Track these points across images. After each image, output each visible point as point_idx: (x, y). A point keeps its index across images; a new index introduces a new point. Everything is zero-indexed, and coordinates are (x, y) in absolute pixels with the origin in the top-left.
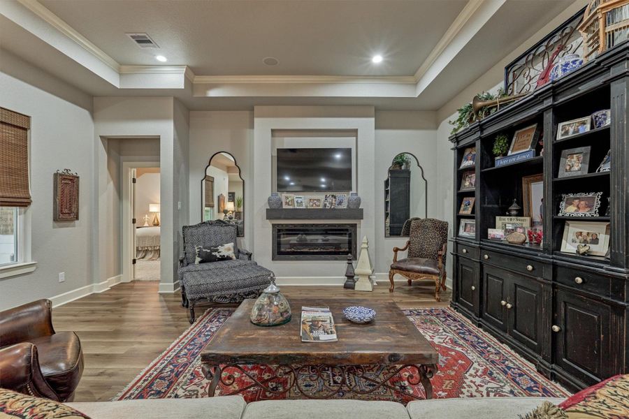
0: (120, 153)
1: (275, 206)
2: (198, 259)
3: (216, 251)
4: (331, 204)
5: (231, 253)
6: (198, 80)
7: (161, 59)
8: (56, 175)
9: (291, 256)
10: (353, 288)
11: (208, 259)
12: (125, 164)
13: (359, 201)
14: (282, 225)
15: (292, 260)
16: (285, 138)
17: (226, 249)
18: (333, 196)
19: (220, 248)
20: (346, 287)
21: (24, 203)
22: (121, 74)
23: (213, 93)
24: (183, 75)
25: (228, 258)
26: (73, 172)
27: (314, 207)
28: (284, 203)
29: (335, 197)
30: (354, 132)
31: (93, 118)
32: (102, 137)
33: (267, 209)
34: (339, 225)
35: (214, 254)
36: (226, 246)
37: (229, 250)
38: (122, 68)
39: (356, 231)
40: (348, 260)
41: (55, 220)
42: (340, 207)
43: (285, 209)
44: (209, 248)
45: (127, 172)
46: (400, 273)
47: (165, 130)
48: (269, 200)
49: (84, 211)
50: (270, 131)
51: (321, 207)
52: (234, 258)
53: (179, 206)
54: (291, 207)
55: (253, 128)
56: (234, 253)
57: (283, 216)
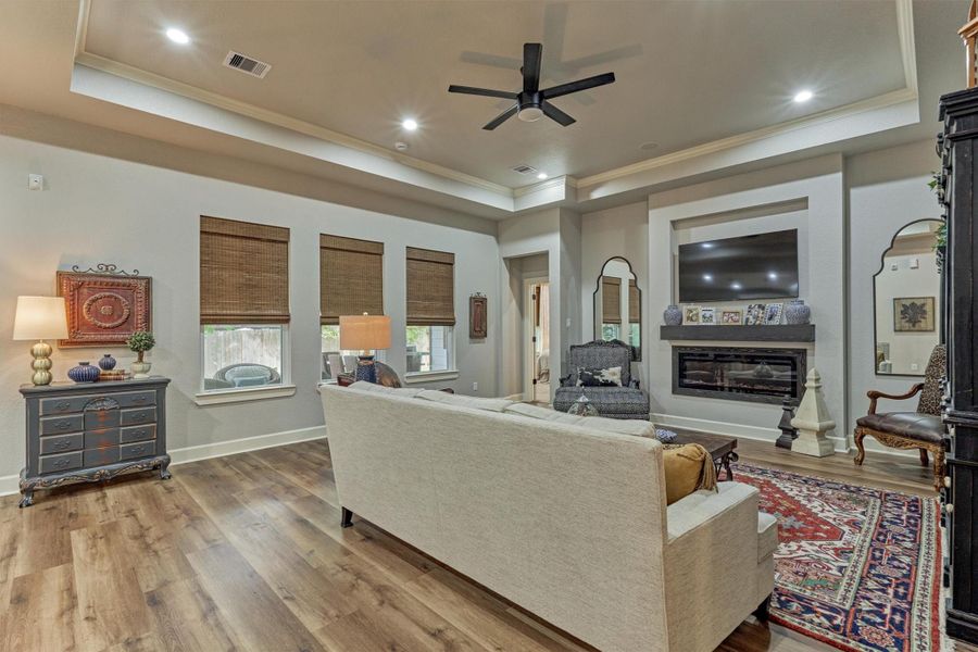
0: (521, 271)
1: (672, 323)
2: (579, 382)
3: (599, 374)
4: (756, 317)
5: (616, 379)
6: (582, 183)
7: (542, 176)
8: (471, 298)
9: (698, 391)
10: (789, 448)
11: (590, 382)
12: (526, 281)
13: (807, 314)
14: (685, 347)
15: (698, 396)
16: (693, 229)
17: (612, 374)
18: (760, 306)
19: (604, 372)
20: (779, 444)
21: (451, 323)
22: (515, 198)
23: (596, 195)
24: (564, 186)
25: (612, 384)
26: (482, 295)
27: (731, 323)
28: (684, 319)
29: (763, 308)
30: (802, 203)
31: (498, 242)
32: (504, 259)
33: (662, 327)
34: (774, 350)
35: (596, 377)
36: (612, 370)
37: (614, 374)
38: (516, 193)
39: (805, 361)
40: (785, 404)
41: (471, 336)
42: (772, 323)
43: (686, 327)
44: (592, 371)
45: (528, 288)
46: (872, 435)
47: (552, 244)
48: (665, 315)
49: (491, 329)
50: (669, 223)
51: (740, 323)
52: (620, 384)
53: (569, 324)
54: (695, 324)
55: (648, 222)
56: (622, 379)
57: (681, 336)
